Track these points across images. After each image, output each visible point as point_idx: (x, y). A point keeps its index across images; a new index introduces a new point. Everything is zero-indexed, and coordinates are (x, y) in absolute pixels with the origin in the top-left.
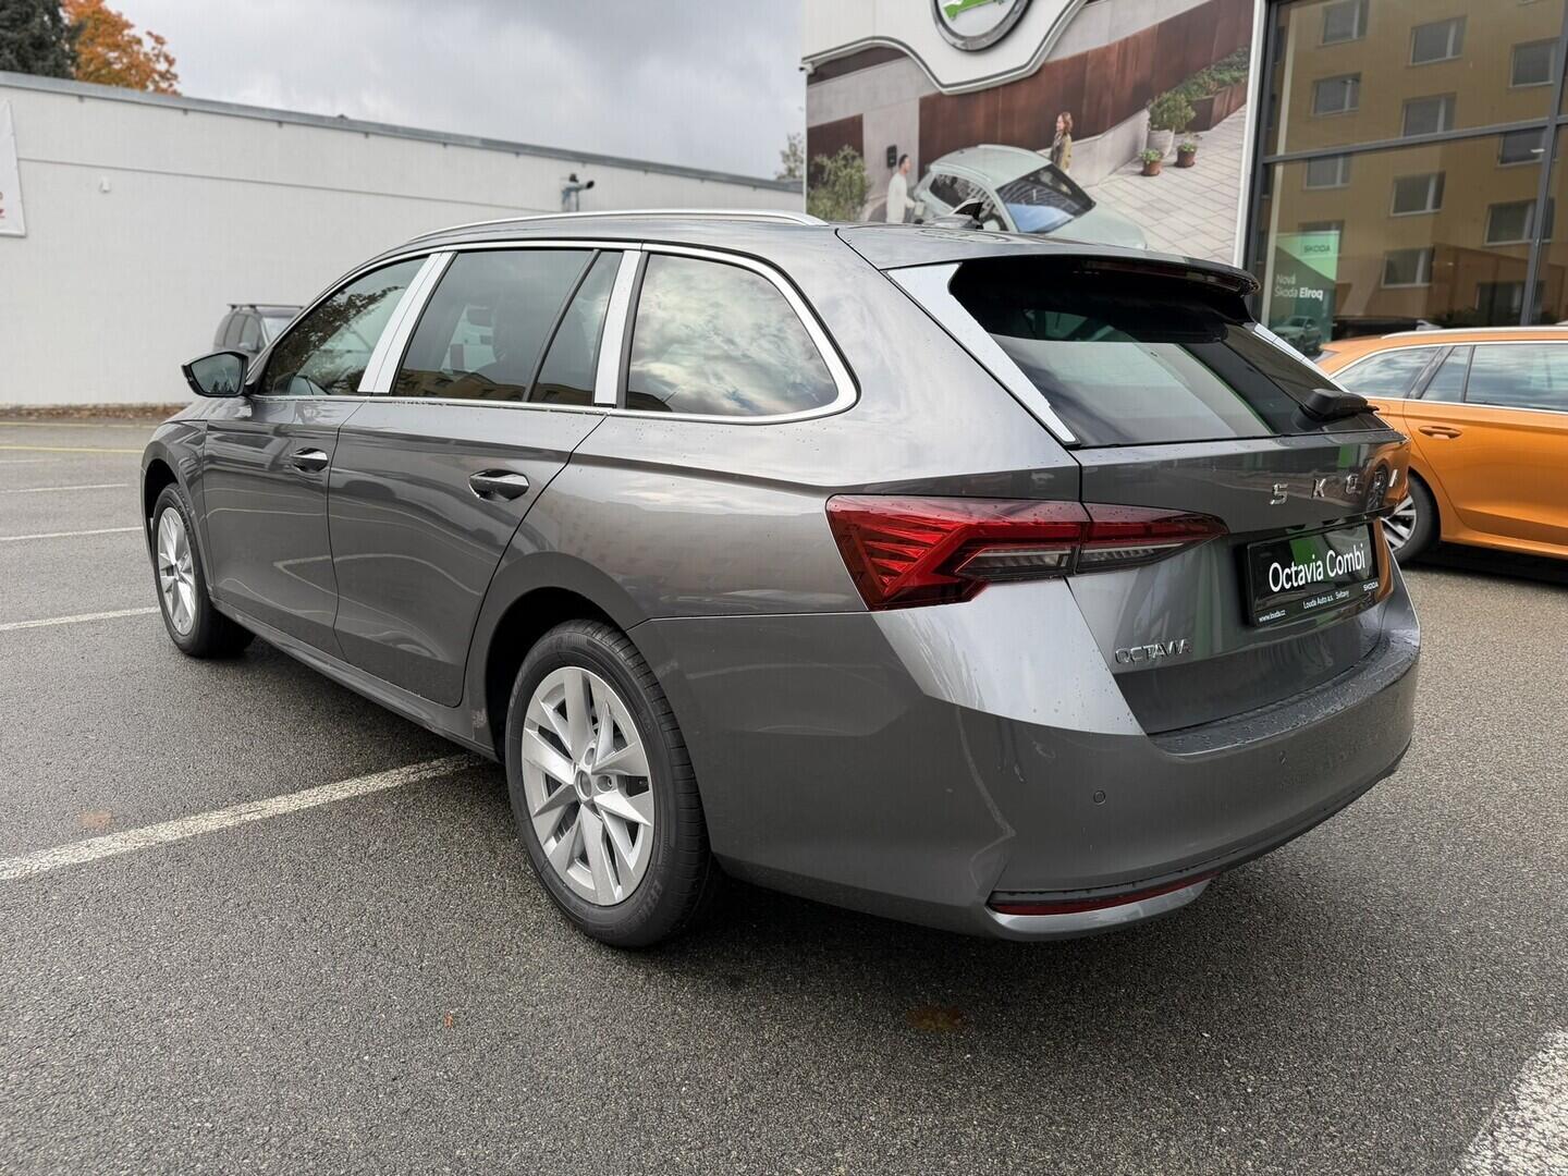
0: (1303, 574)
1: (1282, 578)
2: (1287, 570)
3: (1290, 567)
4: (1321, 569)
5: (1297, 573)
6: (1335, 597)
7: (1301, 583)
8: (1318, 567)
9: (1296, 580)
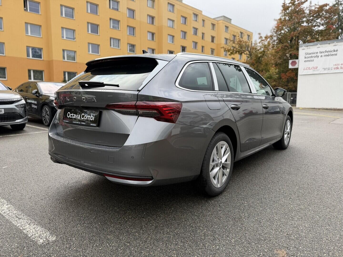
0: (75, 116)
1: (70, 115)
2: (71, 114)
3: (72, 114)
4: (80, 117)
5: (73, 116)
6: (81, 123)
7: (74, 118)
8: (78, 116)
9: (73, 117)
